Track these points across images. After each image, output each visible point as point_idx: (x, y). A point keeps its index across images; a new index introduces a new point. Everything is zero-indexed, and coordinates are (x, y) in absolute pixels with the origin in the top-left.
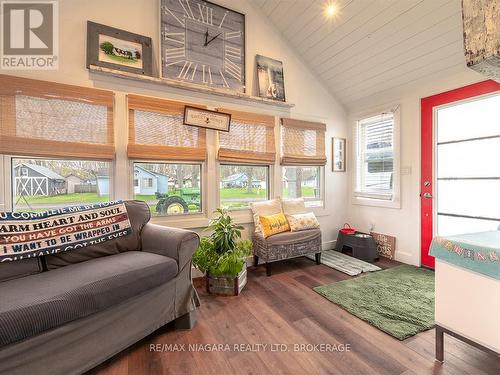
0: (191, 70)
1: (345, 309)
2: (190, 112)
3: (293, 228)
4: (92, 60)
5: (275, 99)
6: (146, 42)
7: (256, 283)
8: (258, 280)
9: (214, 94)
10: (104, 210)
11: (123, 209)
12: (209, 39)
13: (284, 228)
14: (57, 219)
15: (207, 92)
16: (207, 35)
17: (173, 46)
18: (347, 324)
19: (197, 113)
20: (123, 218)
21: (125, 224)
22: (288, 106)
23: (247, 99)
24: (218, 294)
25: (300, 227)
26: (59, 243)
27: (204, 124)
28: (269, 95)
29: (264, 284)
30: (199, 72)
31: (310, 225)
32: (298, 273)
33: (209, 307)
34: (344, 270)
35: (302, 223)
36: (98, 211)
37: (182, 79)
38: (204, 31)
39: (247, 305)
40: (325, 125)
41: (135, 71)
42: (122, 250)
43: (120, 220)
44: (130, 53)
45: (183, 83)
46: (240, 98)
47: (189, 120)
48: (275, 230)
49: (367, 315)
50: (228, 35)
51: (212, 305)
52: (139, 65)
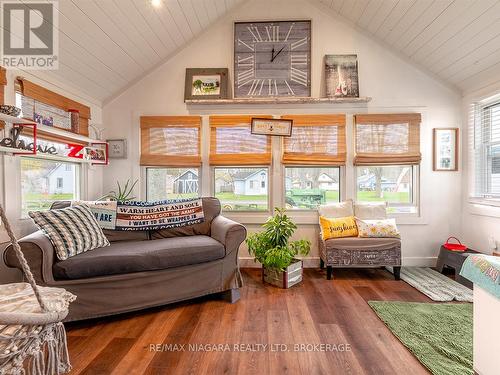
0: (259, 86)
1: (390, 330)
2: (256, 123)
3: (361, 234)
4: (188, 95)
5: (346, 96)
6: (223, 73)
7: (311, 283)
8: (314, 280)
9: (279, 103)
10: (187, 203)
11: (200, 204)
12: (274, 55)
13: (348, 232)
14: (159, 207)
15: (272, 103)
16: (273, 51)
17: (244, 70)
18: (379, 343)
19: (262, 123)
20: (199, 210)
21: (200, 215)
22: (362, 101)
23: (313, 102)
24: (270, 284)
25: (370, 233)
26: (158, 223)
27: (268, 132)
28: (338, 94)
29: (317, 286)
30: (266, 86)
31: (386, 233)
32: (363, 283)
33: (255, 292)
34: (426, 292)
35: (373, 230)
36: (184, 204)
37: (251, 95)
38: (270, 49)
39: (288, 299)
40: (420, 115)
41: (214, 97)
42: (196, 233)
43: (198, 211)
44: (212, 85)
45: (251, 99)
46: (304, 102)
47: (256, 130)
48: (337, 233)
49: (414, 343)
50: (293, 46)
51: (259, 291)
52: (217, 92)
